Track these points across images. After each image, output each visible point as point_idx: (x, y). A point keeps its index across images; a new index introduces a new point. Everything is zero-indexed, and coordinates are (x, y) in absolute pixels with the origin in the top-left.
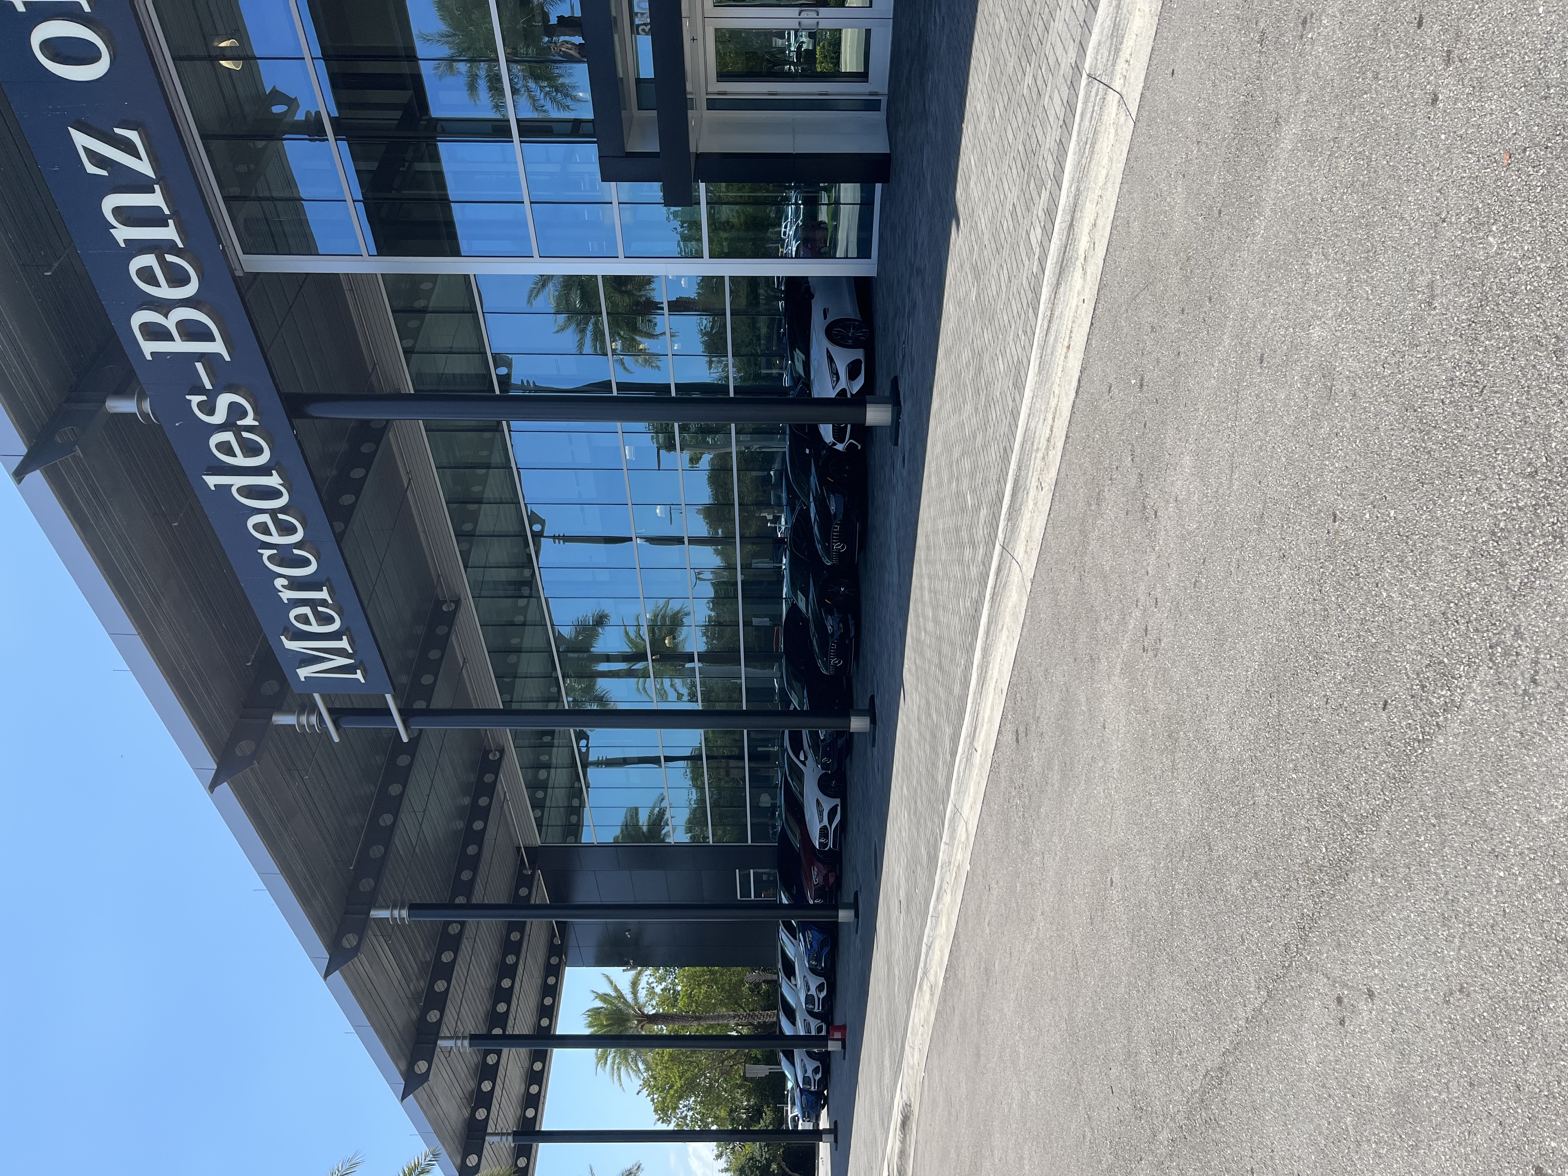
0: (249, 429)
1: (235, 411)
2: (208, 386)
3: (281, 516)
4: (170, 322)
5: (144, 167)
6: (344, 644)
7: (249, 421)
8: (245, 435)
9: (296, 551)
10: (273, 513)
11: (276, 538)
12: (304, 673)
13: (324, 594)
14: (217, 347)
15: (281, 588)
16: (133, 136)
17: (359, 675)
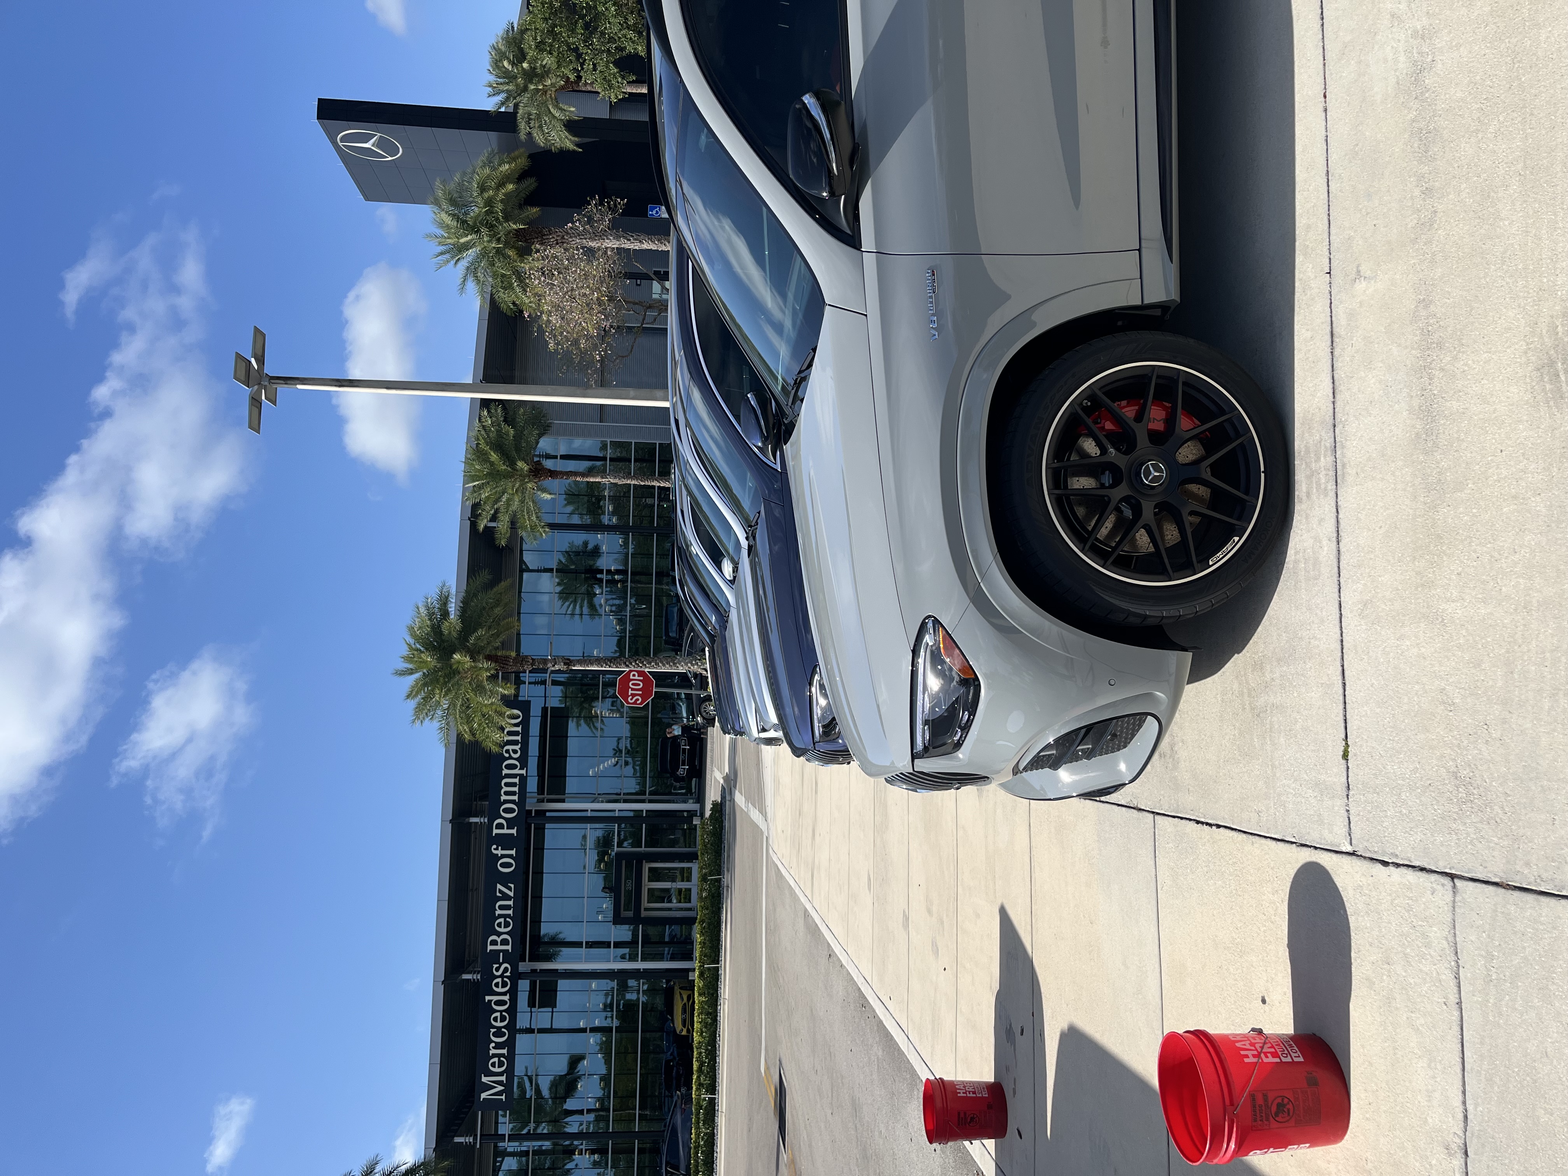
0: (507, 977)
1: (506, 970)
2: (501, 961)
3: (504, 1013)
4: (499, 940)
5: (511, 894)
6: (503, 1078)
7: (508, 974)
8: (505, 979)
9: (503, 1030)
10: (501, 1012)
11: (499, 1024)
12: (483, 1096)
13: (505, 1051)
14: (509, 948)
15: (491, 1047)
16: (512, 886)
17: (503, 1097)
